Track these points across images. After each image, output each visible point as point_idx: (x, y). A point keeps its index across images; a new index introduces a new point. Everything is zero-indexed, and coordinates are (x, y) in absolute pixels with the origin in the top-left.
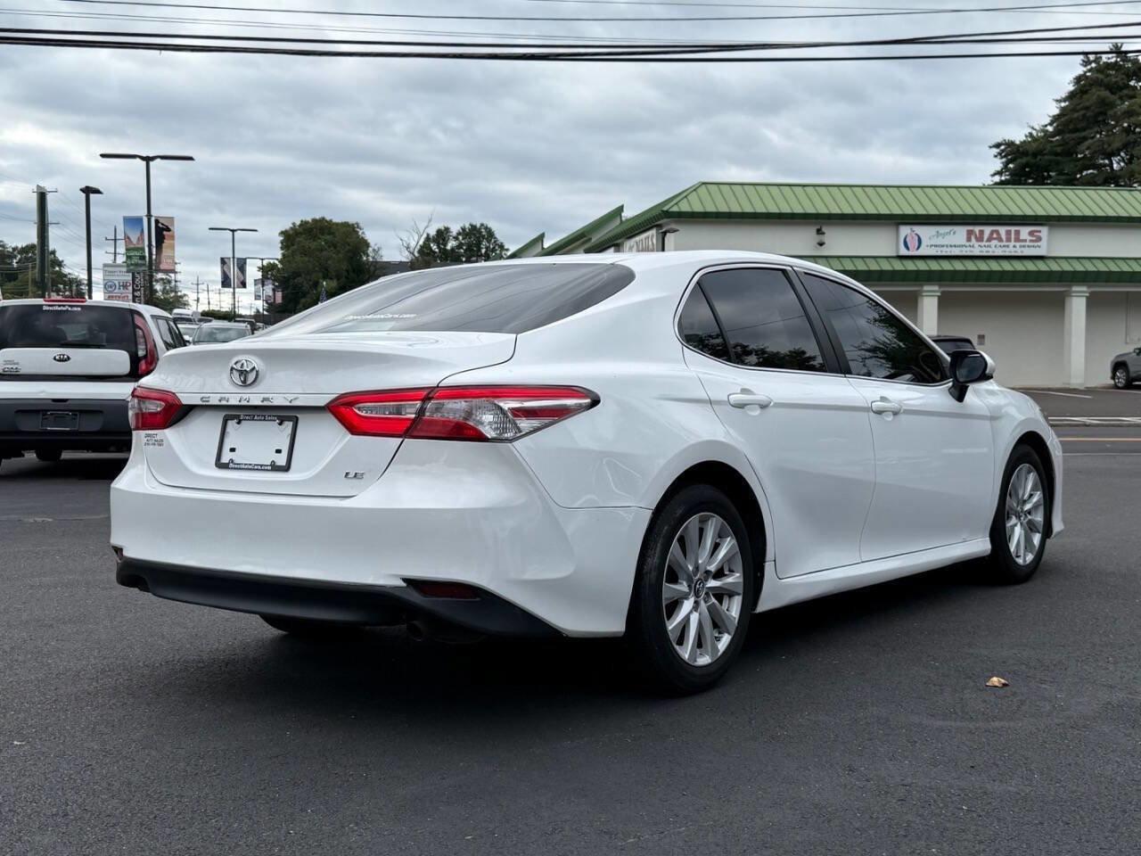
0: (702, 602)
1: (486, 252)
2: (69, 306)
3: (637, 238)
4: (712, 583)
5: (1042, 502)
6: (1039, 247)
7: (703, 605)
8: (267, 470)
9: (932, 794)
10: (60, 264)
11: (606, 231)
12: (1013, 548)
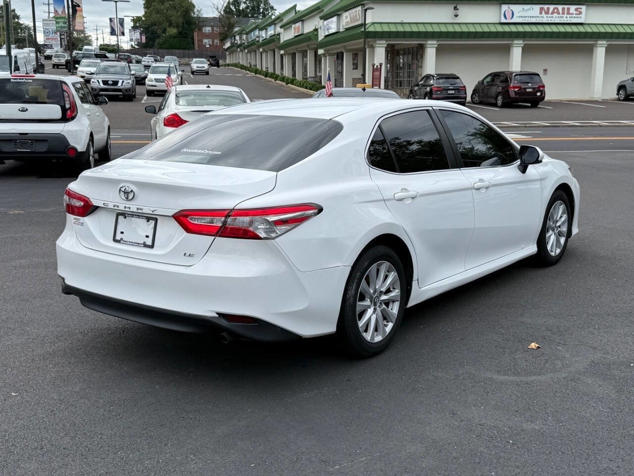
0: (378, 308)
1: (263, 11)
2: (26, 79)
3: (350, 11)
4: (384, 297)
5: (567, 220)
6: (580, 17)
7: (379, 310)
8: (141, 246)
9: (494, 431)
10: (18, 17)
11: (331, 6)
12: (549, 248)
